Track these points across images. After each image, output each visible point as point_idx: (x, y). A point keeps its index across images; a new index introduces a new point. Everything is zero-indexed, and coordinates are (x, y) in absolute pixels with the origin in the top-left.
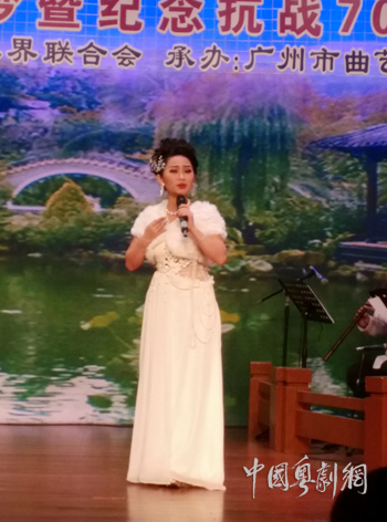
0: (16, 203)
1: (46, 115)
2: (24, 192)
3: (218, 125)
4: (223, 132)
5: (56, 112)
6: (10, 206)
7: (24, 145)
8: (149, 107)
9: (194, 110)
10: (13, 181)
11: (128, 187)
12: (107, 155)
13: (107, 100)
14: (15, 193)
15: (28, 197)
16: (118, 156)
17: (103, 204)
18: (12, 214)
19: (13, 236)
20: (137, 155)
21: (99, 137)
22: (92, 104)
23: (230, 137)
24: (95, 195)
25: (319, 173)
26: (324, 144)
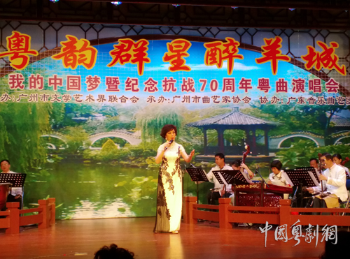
0: (93, 147)
1: (101, 118)
2: (95, 143)
3: (156, 120)
4: (158, 122)
5: (105, 117)
6: (90, 148)
7: (94, 128)
8: (134, 115)
9: (148, 115)
10: (91, 140)
11: (128, 140)
12: (121, 130)
13: (121, 113)
14: (92, 144)
15: (96, 145)
16: (125, 131)
17: (120, 146)
18: (91, 150)
19: (92, 157)
20: (131, 130)
21: (118, 125)
22: (116, 114)
23: (160, 124)
24: (118, 143)
25: (189, 134)
26: (189, 125)
